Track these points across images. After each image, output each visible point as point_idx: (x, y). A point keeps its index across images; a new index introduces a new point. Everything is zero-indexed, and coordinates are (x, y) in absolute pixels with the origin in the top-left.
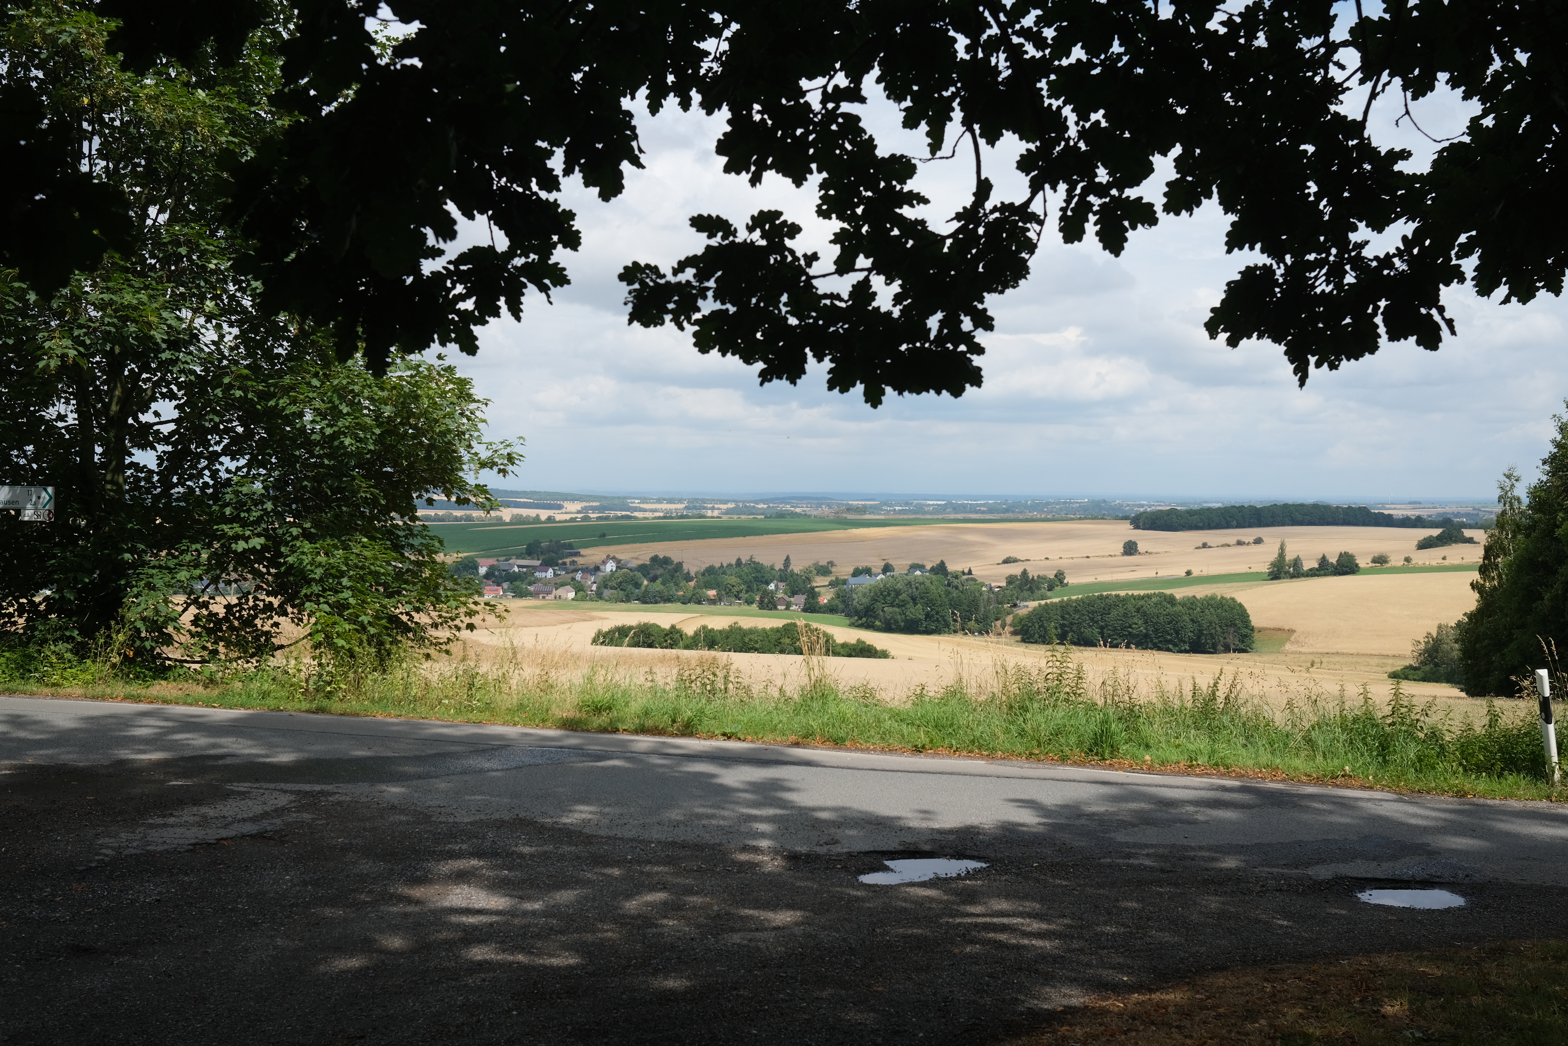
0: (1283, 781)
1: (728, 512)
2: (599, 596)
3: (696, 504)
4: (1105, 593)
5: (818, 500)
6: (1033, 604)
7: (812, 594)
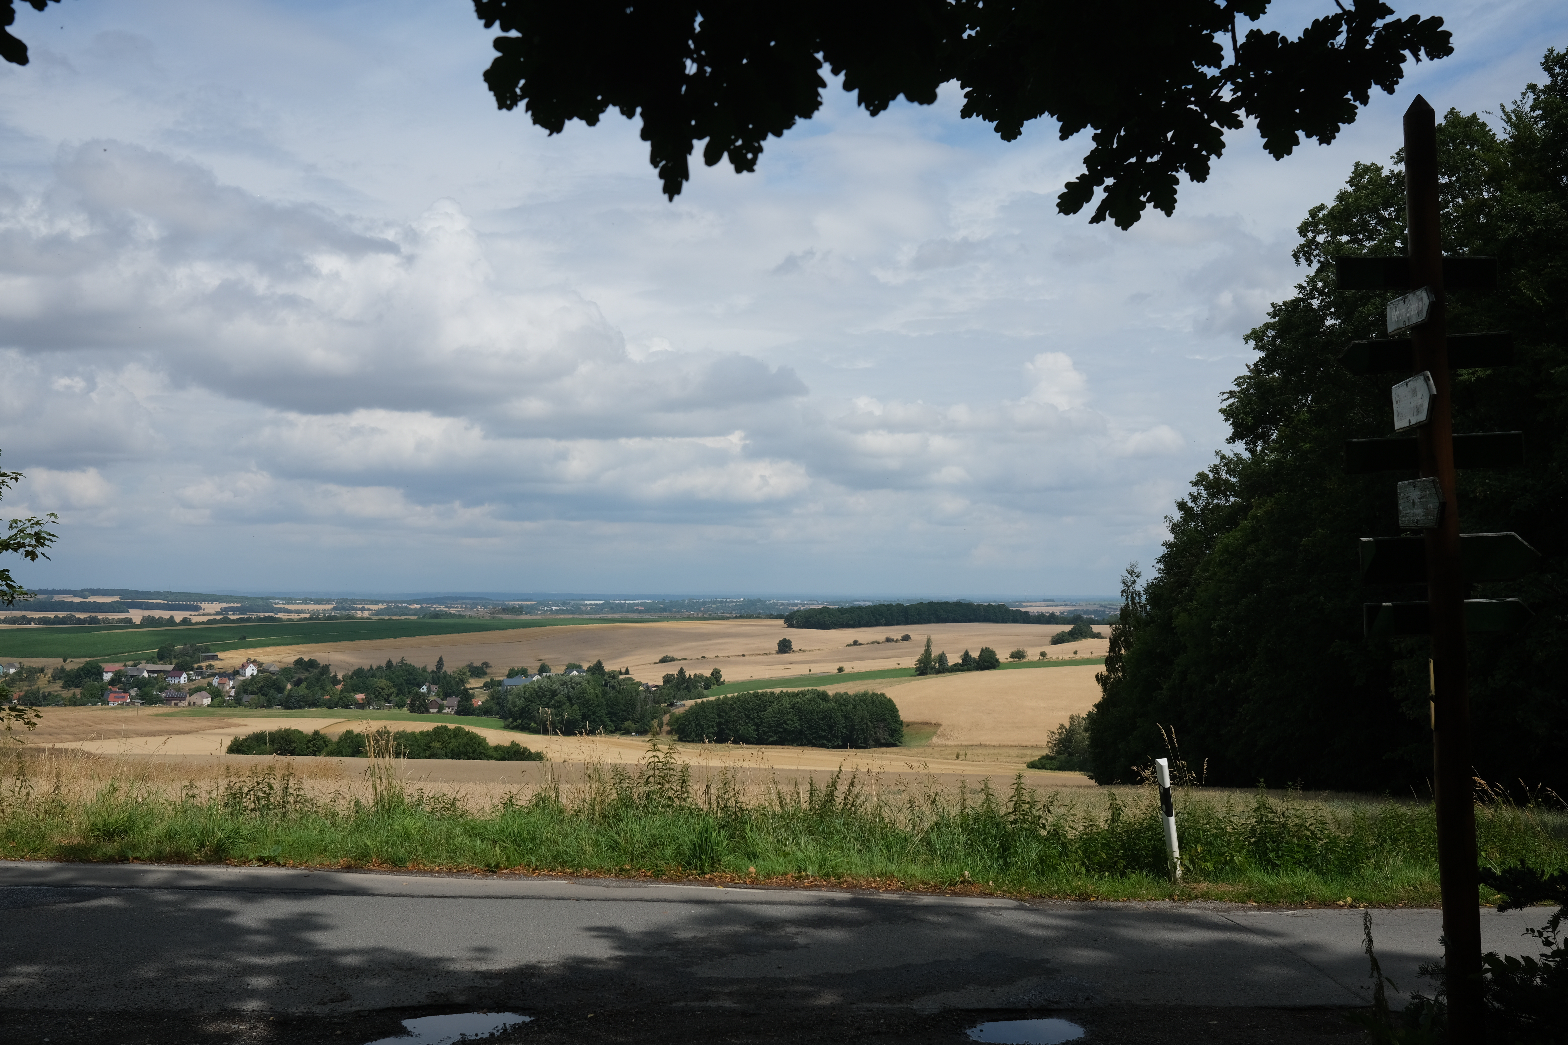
0: (898, 890)
1: (379, 612)
2: (238, 701)
3: (345, 603)
4: (760, 691)
5: (474, 600)
6: (690, 703)
7: (466, 696)
